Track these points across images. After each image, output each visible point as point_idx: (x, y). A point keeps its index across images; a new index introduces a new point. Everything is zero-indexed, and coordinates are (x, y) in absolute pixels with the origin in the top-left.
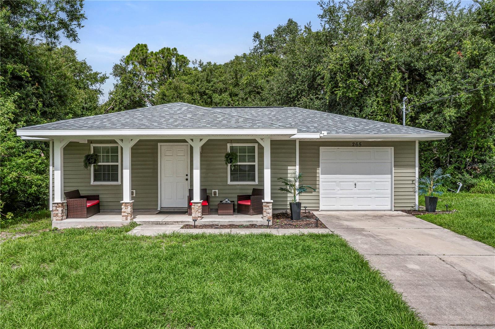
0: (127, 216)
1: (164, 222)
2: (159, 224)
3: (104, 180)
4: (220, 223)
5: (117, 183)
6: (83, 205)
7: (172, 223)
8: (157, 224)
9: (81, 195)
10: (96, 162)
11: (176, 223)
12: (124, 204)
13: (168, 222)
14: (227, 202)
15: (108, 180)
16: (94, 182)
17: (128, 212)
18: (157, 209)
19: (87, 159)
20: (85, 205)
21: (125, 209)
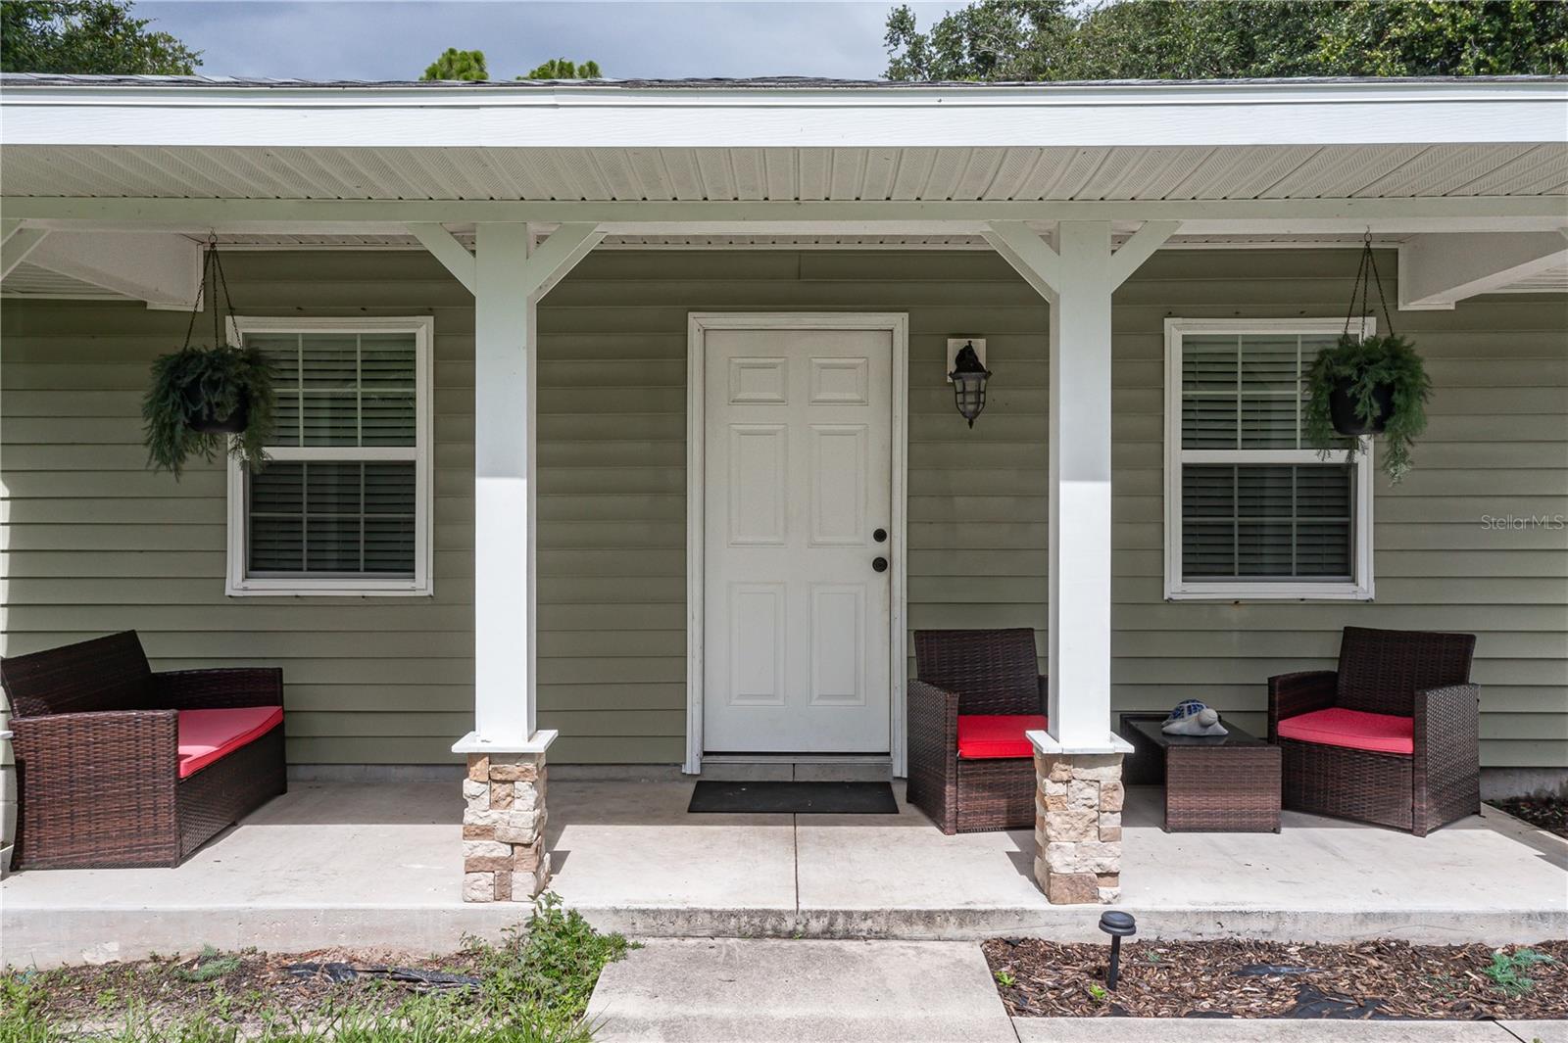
0: (508, 866)
1: (819, 914)
2: (777, 935)
3: (318, 566)
4: (1289, 926)
5: (406, 584)
6: (145, 765)
7: (880, 925)
8: (760, 935)
9: (155, 668)
10: (254, 414)
11: (919, 930)
12: (480, 768)
13: (848, 914)
14: (1210, 731)
15: (347, 566)
16: (247, 577)
17: (512, 834)
18: (679, 765)
19: (172, 385)
20: (162, 762)
21: (494, 804)
